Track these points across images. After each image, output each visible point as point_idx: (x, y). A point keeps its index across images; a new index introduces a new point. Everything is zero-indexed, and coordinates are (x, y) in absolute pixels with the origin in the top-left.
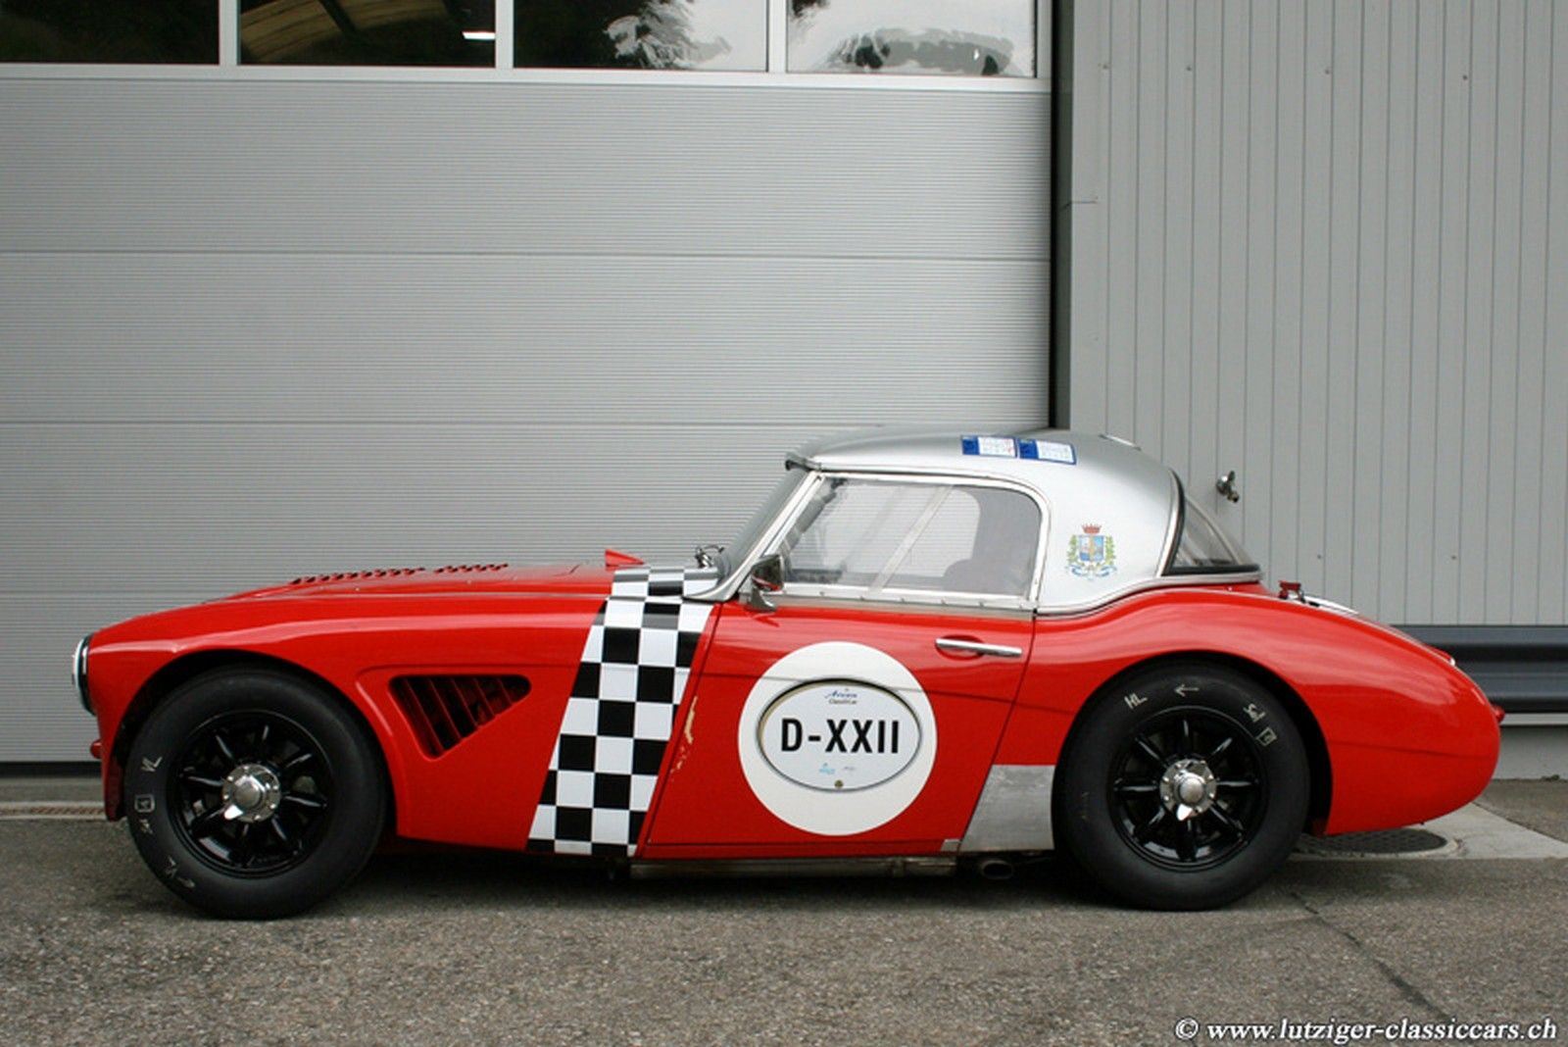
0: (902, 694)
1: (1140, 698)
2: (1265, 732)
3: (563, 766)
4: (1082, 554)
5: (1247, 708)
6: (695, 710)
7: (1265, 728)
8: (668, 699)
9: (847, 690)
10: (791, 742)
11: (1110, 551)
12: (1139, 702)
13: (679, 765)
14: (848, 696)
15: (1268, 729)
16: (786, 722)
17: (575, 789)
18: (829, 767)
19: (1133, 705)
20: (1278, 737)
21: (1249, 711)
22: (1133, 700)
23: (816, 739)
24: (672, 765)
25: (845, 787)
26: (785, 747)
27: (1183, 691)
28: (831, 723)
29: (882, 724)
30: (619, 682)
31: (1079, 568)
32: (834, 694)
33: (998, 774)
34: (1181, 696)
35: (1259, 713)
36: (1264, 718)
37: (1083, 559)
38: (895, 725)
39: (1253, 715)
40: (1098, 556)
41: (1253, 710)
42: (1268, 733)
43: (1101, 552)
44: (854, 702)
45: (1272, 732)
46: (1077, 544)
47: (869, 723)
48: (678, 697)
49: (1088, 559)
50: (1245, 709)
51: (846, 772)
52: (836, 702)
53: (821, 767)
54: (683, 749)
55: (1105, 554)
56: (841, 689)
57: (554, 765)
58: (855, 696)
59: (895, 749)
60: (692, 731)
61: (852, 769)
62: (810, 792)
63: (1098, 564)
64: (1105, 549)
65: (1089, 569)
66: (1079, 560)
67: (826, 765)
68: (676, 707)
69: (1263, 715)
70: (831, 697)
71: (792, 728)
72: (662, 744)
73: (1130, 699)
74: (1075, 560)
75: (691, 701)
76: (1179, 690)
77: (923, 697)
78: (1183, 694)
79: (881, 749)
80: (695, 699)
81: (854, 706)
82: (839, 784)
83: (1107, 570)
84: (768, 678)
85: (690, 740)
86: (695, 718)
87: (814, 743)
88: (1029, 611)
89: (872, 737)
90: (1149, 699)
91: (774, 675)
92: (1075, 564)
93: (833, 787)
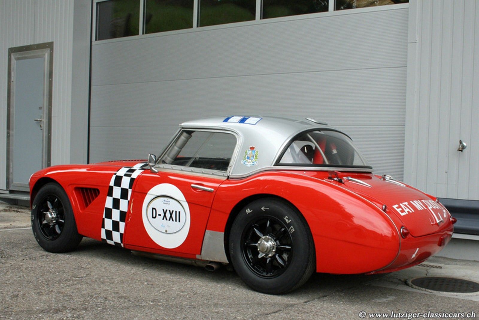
0: (181, 202)
1: (250, 211)
2: (291, 228)
3: (106, 217)
4: (248, 157)
5: (285, 218)
6: (133, 203)
7: (291, 226)
8: (127, 199)
9: (167, 200)
10: (154, 216)
11: (256, 156)
12: (250, 212)
13: (129, 220)
14: (168, 201)
15: (292, 227)
16: (153, 209)
17: (108, 224)
18: (163, 225)
19: (248, 212)
20: (295, 230)
21: (285, 219)
22: (248, 211)
23: (160, 215)
24: (128, 220)
25: (168, 232)
26: (153, 217)
27: (264, 209)
28: (163, 210)
29: (176, 212)
30: (117, 193)
31: (246, 162)
32: (165, 201)
33: (208, 233)
34: (263, 211)
35: (289, 220)
36: (290, 222)
37: (247, 159)
38: (179, 212)
39: (287, 220)
40: (252, 158)
41: (287, 218)
42: (292, 228)
43: (253, 156)
44: (169, 204)
45: (293, 228)
46: (247, 154)
47: (173, 211)
48: (129, 199)
49: (249, 159)
50: (284, 218)
51: (168, 227)
52: (165, 203)
53: (161, 225)
54: (130, 215)
55: (255, 157)
56: (166, 199)
57: (104, 217)
58: (169, 202)
59: (179, 221)
60: (132, 209)
61: (169, 226)
62: (159, 232)
63: (252, 161)
64: (255, 155)
65: (249, 162)
66: (246, 159)
67: (163, 224)
68: (129, 201)
69: (290, 221)
70: (164, 202)
71: (154, 210)
72: (126, 212)
73: (247, 210)
74: (245, 159)
75: (132, 200)
76: (262, 208)
77: (187, 203)
78: (264, 210)
79: (176, 221)
80: (133, 199)
81: (169, 205)
82: (166, 231)
83: (254, 163)
84: (149, 194)
85: (132, 212)
86: (133, 205)
87: (159, 216)
88: (225, 176)
89: (174, 216)
90: (253, 211)
91: (151, 193)
92: (245, 160)
93: (165, 232)
